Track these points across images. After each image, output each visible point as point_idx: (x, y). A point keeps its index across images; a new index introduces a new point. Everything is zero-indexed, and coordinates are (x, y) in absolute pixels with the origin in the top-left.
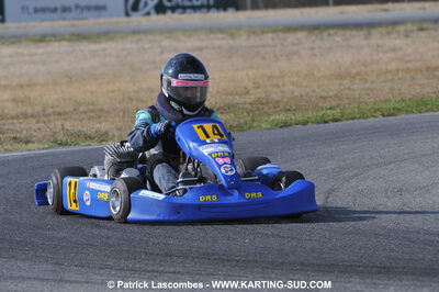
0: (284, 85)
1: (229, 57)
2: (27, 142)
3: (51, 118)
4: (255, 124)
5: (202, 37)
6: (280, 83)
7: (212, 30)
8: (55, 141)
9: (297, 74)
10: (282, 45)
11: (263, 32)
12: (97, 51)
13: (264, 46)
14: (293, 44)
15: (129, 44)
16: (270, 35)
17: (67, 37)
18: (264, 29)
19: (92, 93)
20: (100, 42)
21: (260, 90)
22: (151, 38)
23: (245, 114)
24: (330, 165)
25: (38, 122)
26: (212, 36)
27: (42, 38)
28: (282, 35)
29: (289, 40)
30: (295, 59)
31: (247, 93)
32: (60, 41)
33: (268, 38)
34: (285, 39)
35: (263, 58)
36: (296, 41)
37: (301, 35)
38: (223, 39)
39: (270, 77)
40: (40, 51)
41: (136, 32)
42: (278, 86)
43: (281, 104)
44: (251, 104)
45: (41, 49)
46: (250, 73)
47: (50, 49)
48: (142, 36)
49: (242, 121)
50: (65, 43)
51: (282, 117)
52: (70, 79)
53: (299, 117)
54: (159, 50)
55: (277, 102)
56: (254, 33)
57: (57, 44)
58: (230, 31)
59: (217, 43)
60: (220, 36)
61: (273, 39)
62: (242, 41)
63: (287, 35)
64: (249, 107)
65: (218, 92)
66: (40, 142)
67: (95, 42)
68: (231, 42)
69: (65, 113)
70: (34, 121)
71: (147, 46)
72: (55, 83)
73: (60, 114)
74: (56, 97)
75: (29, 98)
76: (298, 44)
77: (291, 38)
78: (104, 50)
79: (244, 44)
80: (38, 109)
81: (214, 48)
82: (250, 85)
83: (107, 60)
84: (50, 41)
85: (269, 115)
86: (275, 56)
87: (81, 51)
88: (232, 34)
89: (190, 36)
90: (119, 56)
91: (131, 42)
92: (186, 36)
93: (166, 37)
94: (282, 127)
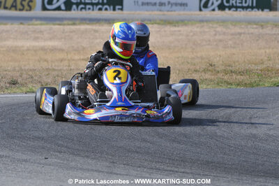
1: (257, 40)
4: (261, 83)
5: (243, 26)
7: (250, 22)
12: (175, 31)
15: (196, 29)
17: (158, 22)
20: (178, 26)
22: (211, 25)
23: (256, 76)
26: (249, 26)
38: (256, 28)
41: (202, 21)
44: (261, 70)
48: (205, 24)
49: (253, 81)
54: (214, 33)
55: (278, 70)
58: (261, 24)
59: (252, 31)
60: (255, 26)
65: (244, 61)
67: (175, 26)
68: (261, 31)
71: (207, 30)
78: (180, 31)
81: (249, 34)
83: (180, 37)
85: (271, 78)
87: (165, 31)
88: (262, 26)
89: (235, 26)
90: (187, 36)
91: (197, 27)
92: (232, 25)
93: (220, 26)
94: (278, 86)
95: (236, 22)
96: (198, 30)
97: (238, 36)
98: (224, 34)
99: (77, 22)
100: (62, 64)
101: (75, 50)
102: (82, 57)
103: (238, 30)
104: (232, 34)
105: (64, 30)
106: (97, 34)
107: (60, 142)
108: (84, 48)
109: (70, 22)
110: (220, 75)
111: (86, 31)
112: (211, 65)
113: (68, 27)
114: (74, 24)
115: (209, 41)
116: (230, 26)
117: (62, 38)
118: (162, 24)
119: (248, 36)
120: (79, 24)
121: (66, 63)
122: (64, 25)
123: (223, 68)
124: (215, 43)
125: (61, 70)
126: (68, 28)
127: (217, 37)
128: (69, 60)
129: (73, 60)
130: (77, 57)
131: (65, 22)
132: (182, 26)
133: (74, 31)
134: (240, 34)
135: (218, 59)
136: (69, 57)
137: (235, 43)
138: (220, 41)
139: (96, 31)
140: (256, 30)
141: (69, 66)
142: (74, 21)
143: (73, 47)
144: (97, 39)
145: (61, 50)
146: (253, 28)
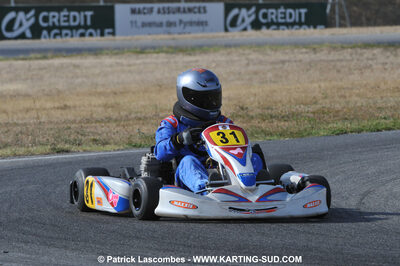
0: (350, 96)
1: (308, 70)
2: (105, 143)
3: (131, 122)
5: (287, 51)
6: (347, 95)
7: (297, 45)
8: (130, 144)
9: (365, 86)
10: (358, 59)
11: (343, 48)
12: (191, 62)
13: (341, 60)
14: (368, 59)
15: (220, 57)
16: (349, 50)
17: (165, 49)
18: (345, 45)
20: (195, 55)
21: (327, 101)
22: (241, 51)
24: (372, 170)
25: (118, 126)
26: (296, 51)
27: (142, 50)
28: (359, 51)
29: (365, 56)
30: (367, 73)
31: (316, 103)
32: (158, 53)
33: (346, 54)
34: (361, 55)
35: (339, 71)
36: (371, 56)
37: (377, 51)
38: (306, 53)
39: (340, 89)
40: (138, 62)
41: (227, 46)
42: (345, 97)
43: (341, 113)
46: (323, 85)
47: (148, 60)
48: (233, 49)
50: (162, 55)
51: (339, 125)
53: (355, 125)
54: (246, 62)
55: (338, 112)
56: (335, 48)
57: (155, 55)
58: (312, 46)
59: (300, 56)
60: (304, 50)
61: (351, 55)
62: (322, 55)
63: (364, 50)
64: (312, 115)
66: (116, 144)
67: (190, 54)
68: (313, 56)
69: (145, 118)
70: (114, 125)
71: (236, 58)
72: (146, 91)
73: (140, 119)
74: (142, 103)
75: (118, 104)
76: (372, 59)
77: (368, 53)
78: (197, 61)
79: (323, 58)
80: (123, 113)
81: (296, 61)
85: (328, 123)
86: (350, 69)
87: (175, 62)
88: (314, 49)
89: (276, 50)
91: (222, 55)
92: (272, 49)
93: (254, 51)
94: (338, 134)
95: (276, 46)
96: (223, 58)
97: (281, 65)
98: (261, 62)
99: (49, 55)
100: (27, 116)
101: (48, 95)
102: (57, 105)
103: (279, 56)
104: (272, 63)
105: (30, 66)
106: (78, 71)
107: (26, 228)
108: (59, 92)
109: (39, 56)
110: (255, 122)
111: (62, 66)
112: (242, 108)
113: (36, 62)
114: (45, 58)
115: (240, 73)
116: (269, 52)
117: (27, 79)
118: (172, 53)
119: (294, 64)
120: (52, 58)
121: (33, 114)
122: (30, 59)
123: (259, 111)
124: (248, 77)
125: (25, 124)
126: (35, 64)
127: (251, 68)
128: (37, 110)
129: (44, 109)
130: (49, 105)
131: (32, 55)
133: (45, 68)
134: (283, 62)
135: (252, 99)
136: (38, 105)
138: (256, 73)
139: (76, 66)
140: (307, 56)
141: (38, 118)
142: (44, 53)
143: (44, 90)
144: (77, 77)
145: (27, 96)
146: (302, 53)
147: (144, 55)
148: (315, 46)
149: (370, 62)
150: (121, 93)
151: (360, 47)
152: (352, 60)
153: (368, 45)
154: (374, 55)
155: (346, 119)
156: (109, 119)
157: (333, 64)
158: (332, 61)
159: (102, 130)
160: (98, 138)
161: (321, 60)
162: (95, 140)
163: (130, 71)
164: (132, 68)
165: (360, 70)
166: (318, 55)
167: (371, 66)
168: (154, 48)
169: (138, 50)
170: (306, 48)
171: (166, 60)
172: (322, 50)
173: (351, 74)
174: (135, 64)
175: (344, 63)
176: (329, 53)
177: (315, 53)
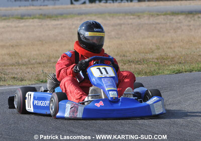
0: (174, 48)
1: (138, 30)
2: (22, 80)
3: (35, 66)
5: (120, 17)
6: (172, 46)
7: (127, 13)
8: (38, 80)
10: (170, 23)
11: (158, 15)
12: (57, 25)
13: (159, 24)
16: (162, 17)
17: (38, 16)
18: (159, 13)
19: (57, 50)
20: (58, 20)
21: (160, 51)
25: (27, 68)
26: (127, 17)
27: (22, 17)
28: (169, 17)
29: (174, 20)
31: (152, 52)
32: (33, 19)
33: (161, 19)
34: (171, 20)
35: (159, 31)
36: (178, 21)
37: (181, 17)
38: (134, 19)
39: (166, 43)
42: (171, 48)
43: (176, 59)
45: (22, 24)
46: (154, 40)
47: (27, 24)
48: (83, 16)
50: (36, 20)
51: (177, 67)
52: (42, 41)
53: (187, 67)
56: (152, 15)
57: (31, 20)
59: (130, 21)
60: (132, 17)
61: (164, 19)
62: (145, 20)
63: (173, 17)
64: (156, 61)
66: (30, 80)
67: (55, 20)
68: (139, 21)
69: (43, 63)
70: (25, 67)
73: (40, 63)
74: (35, 53)
75: (18, 54)
76: (180, 23)
77: (175, 19)
78: (61, 24)
79: (147, 22)
80: (25, 60)
81: (129, 24)
82: (154, 47)
83: (63, 30)
84: (27, 19)
85: (169, 66)
87: (47, 25)
88: (139, 16)
89: (113, 17)
90: (70, 29)
91: (77, 20)
93: (98, 17)
94: (176, 73)
97: (119, 27)
104: (112, 26)
116: (108, 18)
118: (42, 19)
132: (62, 19)
134: (120, 25)
137: (118, 34)
140: (134, 21)
146: (131, 19)
147: (23, 20)
148: (139, 14)
149: (179, 25)
150: (16, 46)
151: (170, 14)
152: (166, 24)
153: (175, 13)
154: (179, 20)
155: (180, 63)
156: (19, 64)
157: (154, 26)
158: (153, 24)
159: (18, 71)
160: (16, 76)
161: (145, 24)
162: (14, 78)
163: (17, 31)
164: (18, 29)
165: (174, 30)
166: (142, 20)
167: (180, 27)
168: (30, 15)
169: (19, 17)
170: (134, 15)
171: (40, 24)
172: (144, 17)
173: (168, 32)
174: (19, 27)
175: (161, 25)
176: (149, 19)
177: (140, 19)
